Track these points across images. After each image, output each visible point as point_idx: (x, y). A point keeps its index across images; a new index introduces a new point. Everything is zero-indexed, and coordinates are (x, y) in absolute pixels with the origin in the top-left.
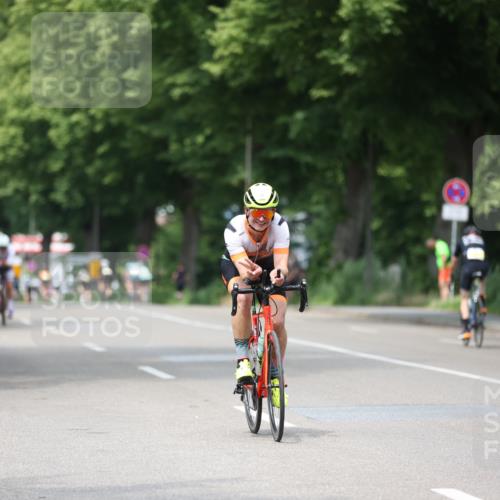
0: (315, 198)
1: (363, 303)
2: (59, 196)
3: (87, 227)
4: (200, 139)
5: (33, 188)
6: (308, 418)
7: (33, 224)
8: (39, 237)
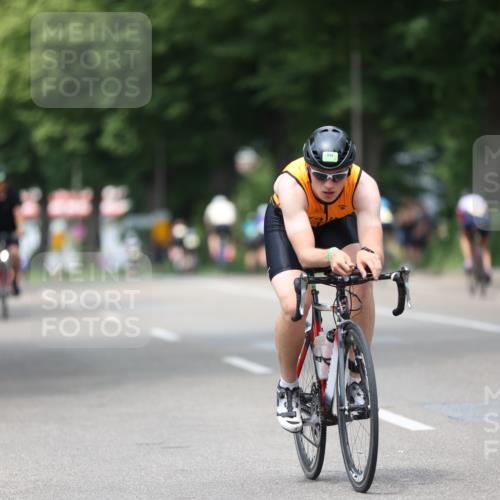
2: (107, 142)
3: (147, 179)
5: (73, 131)
6: (450, 417)
7: (77, 179)
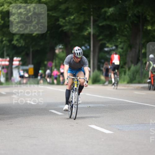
0: (119, 40)
1: (139, 83)
2: (15, 42)
3: (27, 55)
4: (72, 17)
5: (4, 39)
6: (118, 129)
7: (5, 54)
8: (8, 59)
